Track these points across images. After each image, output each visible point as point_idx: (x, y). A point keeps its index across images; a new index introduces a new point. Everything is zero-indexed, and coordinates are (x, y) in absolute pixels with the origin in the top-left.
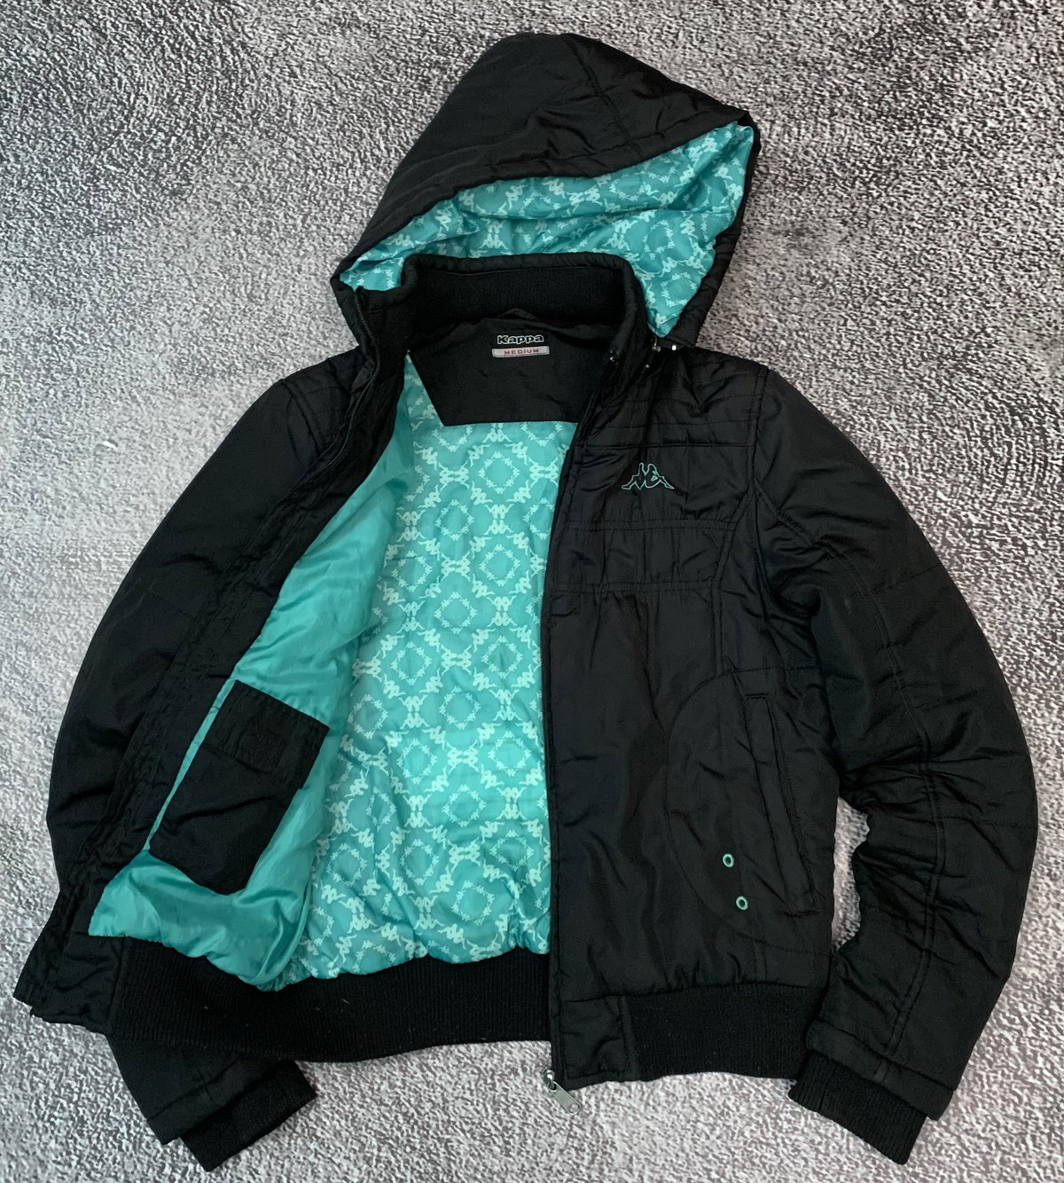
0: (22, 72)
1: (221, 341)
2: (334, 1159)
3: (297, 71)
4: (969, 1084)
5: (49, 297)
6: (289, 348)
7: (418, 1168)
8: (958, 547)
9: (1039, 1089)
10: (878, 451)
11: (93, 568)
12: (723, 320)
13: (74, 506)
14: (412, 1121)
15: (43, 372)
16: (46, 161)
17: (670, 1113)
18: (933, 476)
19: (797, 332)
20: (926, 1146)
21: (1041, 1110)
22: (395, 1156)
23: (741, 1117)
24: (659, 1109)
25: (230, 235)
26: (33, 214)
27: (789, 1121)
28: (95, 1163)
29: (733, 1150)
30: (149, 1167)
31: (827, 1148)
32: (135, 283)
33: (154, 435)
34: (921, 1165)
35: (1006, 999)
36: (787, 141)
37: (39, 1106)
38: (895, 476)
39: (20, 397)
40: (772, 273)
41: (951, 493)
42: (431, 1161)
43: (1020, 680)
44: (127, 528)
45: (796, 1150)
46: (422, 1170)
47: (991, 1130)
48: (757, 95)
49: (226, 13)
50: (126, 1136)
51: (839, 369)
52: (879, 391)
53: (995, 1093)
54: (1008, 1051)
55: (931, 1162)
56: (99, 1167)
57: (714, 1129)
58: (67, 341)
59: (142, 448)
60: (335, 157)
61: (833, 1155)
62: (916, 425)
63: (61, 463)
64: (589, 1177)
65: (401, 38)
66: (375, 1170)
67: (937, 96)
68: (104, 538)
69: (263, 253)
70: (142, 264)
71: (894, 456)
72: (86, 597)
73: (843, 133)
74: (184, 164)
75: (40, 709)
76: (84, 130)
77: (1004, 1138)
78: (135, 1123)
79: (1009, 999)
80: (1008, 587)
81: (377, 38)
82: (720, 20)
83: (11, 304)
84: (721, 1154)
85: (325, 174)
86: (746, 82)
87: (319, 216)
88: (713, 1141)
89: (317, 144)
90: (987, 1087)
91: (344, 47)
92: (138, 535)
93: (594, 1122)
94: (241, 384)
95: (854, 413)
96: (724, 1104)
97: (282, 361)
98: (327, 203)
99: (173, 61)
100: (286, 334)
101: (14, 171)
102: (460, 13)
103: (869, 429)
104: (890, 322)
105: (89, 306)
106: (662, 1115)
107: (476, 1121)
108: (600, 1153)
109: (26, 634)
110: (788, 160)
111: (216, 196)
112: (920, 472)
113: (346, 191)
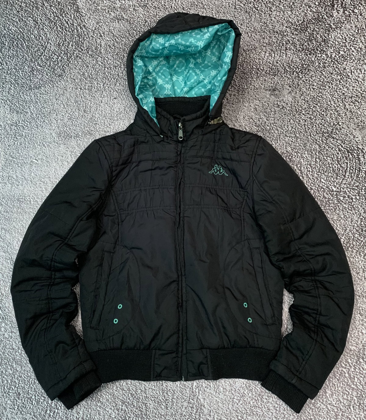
0: (9, 35)
1: (74, 126)
2: (106, 409)
3: (103, 35)
4: (331, 387)
5: (16, 111)
6: (97, 128)
7: (135, 413)
8: (329, 198)
9: (355, 389)
10: (301, 165)
11: (28, 203)
12: (247, 119)
13: (23, 182)
14: (134, 396)
15: (13, 136)
16: (16, 65)
17: (225, 395)
18: (320, 174)
19: (273, 124)
20: (315, 409)
21: (356, 397)
22: (127, 409)
23: (249, 397)
24: (221, 394)
25: (78, 90)
26: (11, 83)
27: (266, 399)
28: (23, 409)
29: (246, 409)
30: (42, 410)
31: (280, 409)
32: (45, 106)
33: (51, 158)
34: (313, 416)
35: (344, 357)
36: (270, 59)
37: (5, 389)
38: (306, 174)
39: (5, 144)
40: (264, 104)
41: (326, 180)
42: (140, 410)
43: (350, 245)
44: (40, 189)
45: (269, 409)
46: (137, 414)
47: (338, 404)
48: (260, 43)
49: (79, 15)
50: (34, 399)
51: (287, 137)
52: (301, 144)
53: (340, 391)
54: (345, 376)
55: (316, 415)
56: (25, 410)
57: (240, 401)
58: (22, 126)
59: (46, 162)
60: (115, 63)
61: (282, 412)
62: (314, 156)
63: (18, 167)
64: (196, 417)
65: (138, 24)
66: (120, 413)
67: (323, 43)
68: (32, 193)
69: (89, 96)
70: (48, 99)
71: (306, 167)
72: (26, 213)
73: (290, 56)
74: (63, 66)
75: (9, 251)
76: (30, 54)
77: (343, 407)
78: (38, 395)
79: (345, 357)
80: (346, 213)
81: (130, 24)
82: (248, 18)
83: (3, 113)
84: (242, 410)
85: (111, 70)
86: (256, 39)
87: (108, 84)
88: (240, 406)
89: (109, 59)
90: (337, 389)
91: (119, 27)
92: (44, 192)
93: (198, 398)
94: (81, 141)
95: (292, 152)
96: (243, 392)
97: (95, 133)
98: (111, 79)
99: (60, 31)
100: (97, 124)
101: (6, 68)
102: (158, 15)
103: (298, 157)
104: (305, 121)
105: (29, 114)
106: (221, 396)
107: (156, 397)
108: (199, 409)
109: (5, 225)
110: (271, 65)
111: (74, 77)
112: (315, 172)
113: (118, 75)
